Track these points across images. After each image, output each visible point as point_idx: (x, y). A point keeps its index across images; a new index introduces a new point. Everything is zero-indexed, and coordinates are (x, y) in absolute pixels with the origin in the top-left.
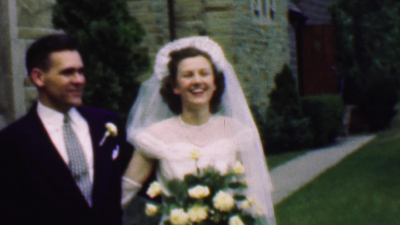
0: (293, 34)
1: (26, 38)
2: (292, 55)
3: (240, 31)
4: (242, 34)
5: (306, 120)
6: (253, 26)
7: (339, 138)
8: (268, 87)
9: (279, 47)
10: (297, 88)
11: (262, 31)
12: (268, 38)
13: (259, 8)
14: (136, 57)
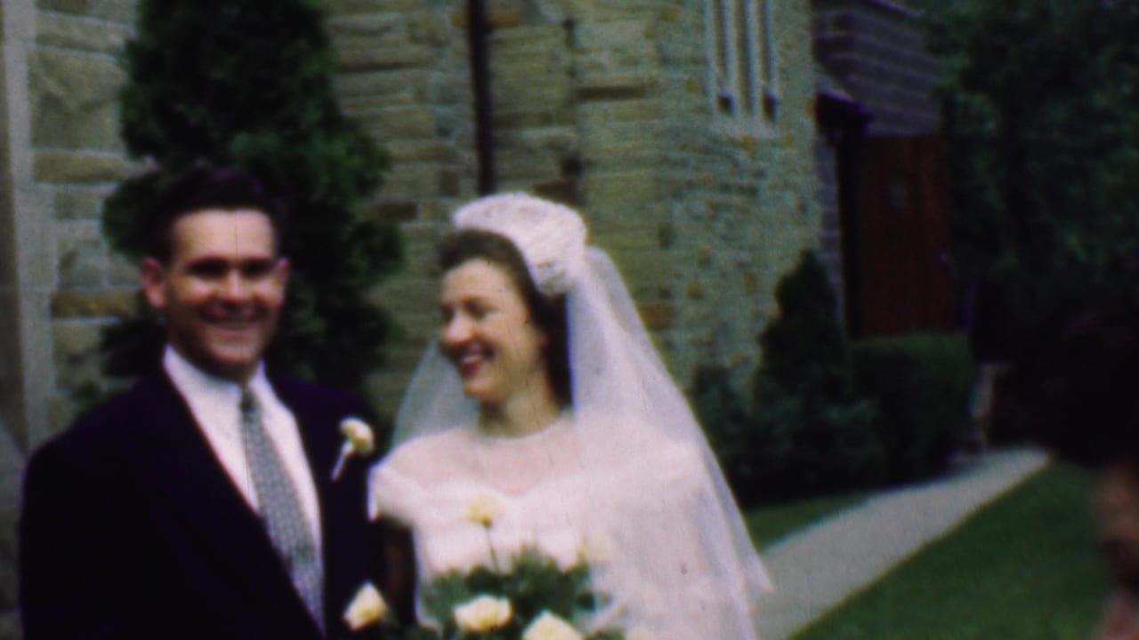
0: (831, 163)
1: (56, 181)
2: (827, 223)
3: (675, 155)
4: (683, 164)
5: (864, 408)
6: (715, 140)
7: (961, 458)
8: (757, 315)
9: (791, 200)
10: (840, 316)
11: (742, 156)
12: (760, 174)
13: (734, 90)
14: (365, 231)
